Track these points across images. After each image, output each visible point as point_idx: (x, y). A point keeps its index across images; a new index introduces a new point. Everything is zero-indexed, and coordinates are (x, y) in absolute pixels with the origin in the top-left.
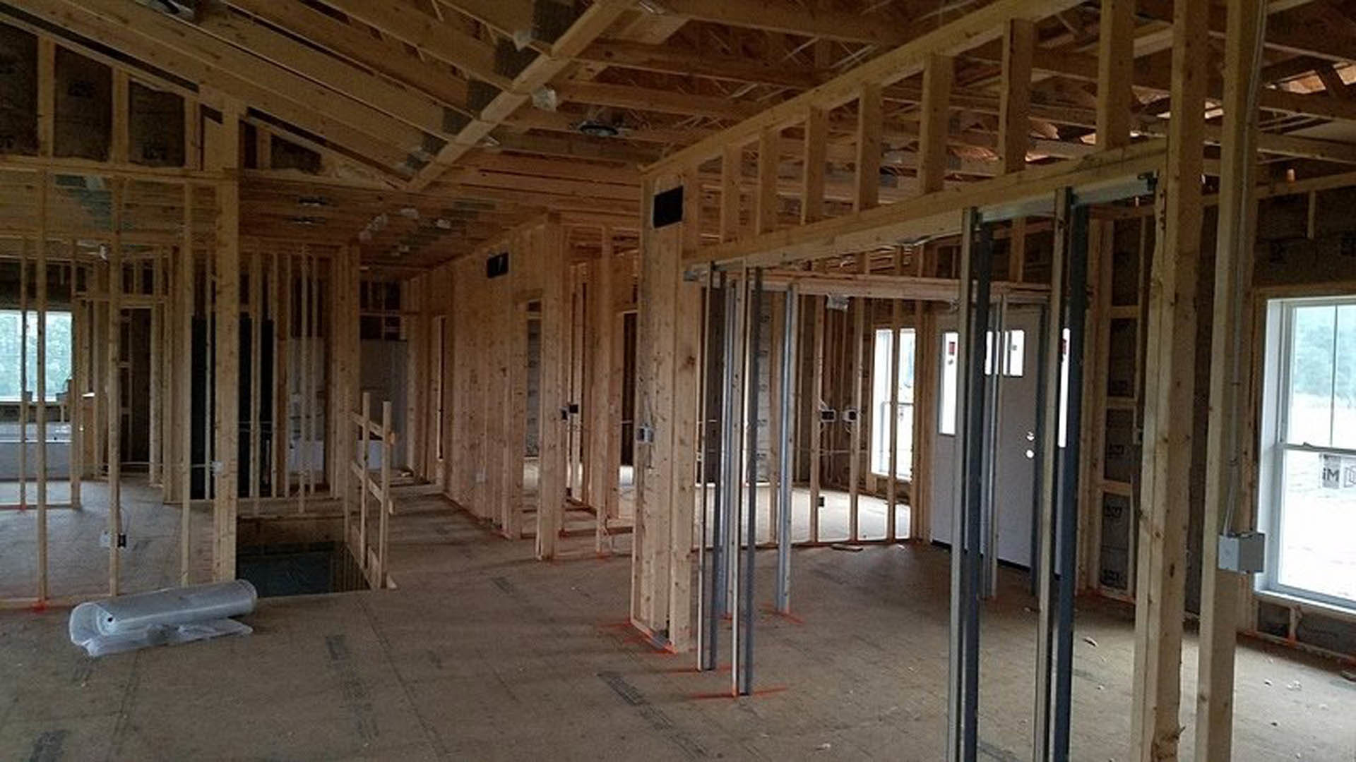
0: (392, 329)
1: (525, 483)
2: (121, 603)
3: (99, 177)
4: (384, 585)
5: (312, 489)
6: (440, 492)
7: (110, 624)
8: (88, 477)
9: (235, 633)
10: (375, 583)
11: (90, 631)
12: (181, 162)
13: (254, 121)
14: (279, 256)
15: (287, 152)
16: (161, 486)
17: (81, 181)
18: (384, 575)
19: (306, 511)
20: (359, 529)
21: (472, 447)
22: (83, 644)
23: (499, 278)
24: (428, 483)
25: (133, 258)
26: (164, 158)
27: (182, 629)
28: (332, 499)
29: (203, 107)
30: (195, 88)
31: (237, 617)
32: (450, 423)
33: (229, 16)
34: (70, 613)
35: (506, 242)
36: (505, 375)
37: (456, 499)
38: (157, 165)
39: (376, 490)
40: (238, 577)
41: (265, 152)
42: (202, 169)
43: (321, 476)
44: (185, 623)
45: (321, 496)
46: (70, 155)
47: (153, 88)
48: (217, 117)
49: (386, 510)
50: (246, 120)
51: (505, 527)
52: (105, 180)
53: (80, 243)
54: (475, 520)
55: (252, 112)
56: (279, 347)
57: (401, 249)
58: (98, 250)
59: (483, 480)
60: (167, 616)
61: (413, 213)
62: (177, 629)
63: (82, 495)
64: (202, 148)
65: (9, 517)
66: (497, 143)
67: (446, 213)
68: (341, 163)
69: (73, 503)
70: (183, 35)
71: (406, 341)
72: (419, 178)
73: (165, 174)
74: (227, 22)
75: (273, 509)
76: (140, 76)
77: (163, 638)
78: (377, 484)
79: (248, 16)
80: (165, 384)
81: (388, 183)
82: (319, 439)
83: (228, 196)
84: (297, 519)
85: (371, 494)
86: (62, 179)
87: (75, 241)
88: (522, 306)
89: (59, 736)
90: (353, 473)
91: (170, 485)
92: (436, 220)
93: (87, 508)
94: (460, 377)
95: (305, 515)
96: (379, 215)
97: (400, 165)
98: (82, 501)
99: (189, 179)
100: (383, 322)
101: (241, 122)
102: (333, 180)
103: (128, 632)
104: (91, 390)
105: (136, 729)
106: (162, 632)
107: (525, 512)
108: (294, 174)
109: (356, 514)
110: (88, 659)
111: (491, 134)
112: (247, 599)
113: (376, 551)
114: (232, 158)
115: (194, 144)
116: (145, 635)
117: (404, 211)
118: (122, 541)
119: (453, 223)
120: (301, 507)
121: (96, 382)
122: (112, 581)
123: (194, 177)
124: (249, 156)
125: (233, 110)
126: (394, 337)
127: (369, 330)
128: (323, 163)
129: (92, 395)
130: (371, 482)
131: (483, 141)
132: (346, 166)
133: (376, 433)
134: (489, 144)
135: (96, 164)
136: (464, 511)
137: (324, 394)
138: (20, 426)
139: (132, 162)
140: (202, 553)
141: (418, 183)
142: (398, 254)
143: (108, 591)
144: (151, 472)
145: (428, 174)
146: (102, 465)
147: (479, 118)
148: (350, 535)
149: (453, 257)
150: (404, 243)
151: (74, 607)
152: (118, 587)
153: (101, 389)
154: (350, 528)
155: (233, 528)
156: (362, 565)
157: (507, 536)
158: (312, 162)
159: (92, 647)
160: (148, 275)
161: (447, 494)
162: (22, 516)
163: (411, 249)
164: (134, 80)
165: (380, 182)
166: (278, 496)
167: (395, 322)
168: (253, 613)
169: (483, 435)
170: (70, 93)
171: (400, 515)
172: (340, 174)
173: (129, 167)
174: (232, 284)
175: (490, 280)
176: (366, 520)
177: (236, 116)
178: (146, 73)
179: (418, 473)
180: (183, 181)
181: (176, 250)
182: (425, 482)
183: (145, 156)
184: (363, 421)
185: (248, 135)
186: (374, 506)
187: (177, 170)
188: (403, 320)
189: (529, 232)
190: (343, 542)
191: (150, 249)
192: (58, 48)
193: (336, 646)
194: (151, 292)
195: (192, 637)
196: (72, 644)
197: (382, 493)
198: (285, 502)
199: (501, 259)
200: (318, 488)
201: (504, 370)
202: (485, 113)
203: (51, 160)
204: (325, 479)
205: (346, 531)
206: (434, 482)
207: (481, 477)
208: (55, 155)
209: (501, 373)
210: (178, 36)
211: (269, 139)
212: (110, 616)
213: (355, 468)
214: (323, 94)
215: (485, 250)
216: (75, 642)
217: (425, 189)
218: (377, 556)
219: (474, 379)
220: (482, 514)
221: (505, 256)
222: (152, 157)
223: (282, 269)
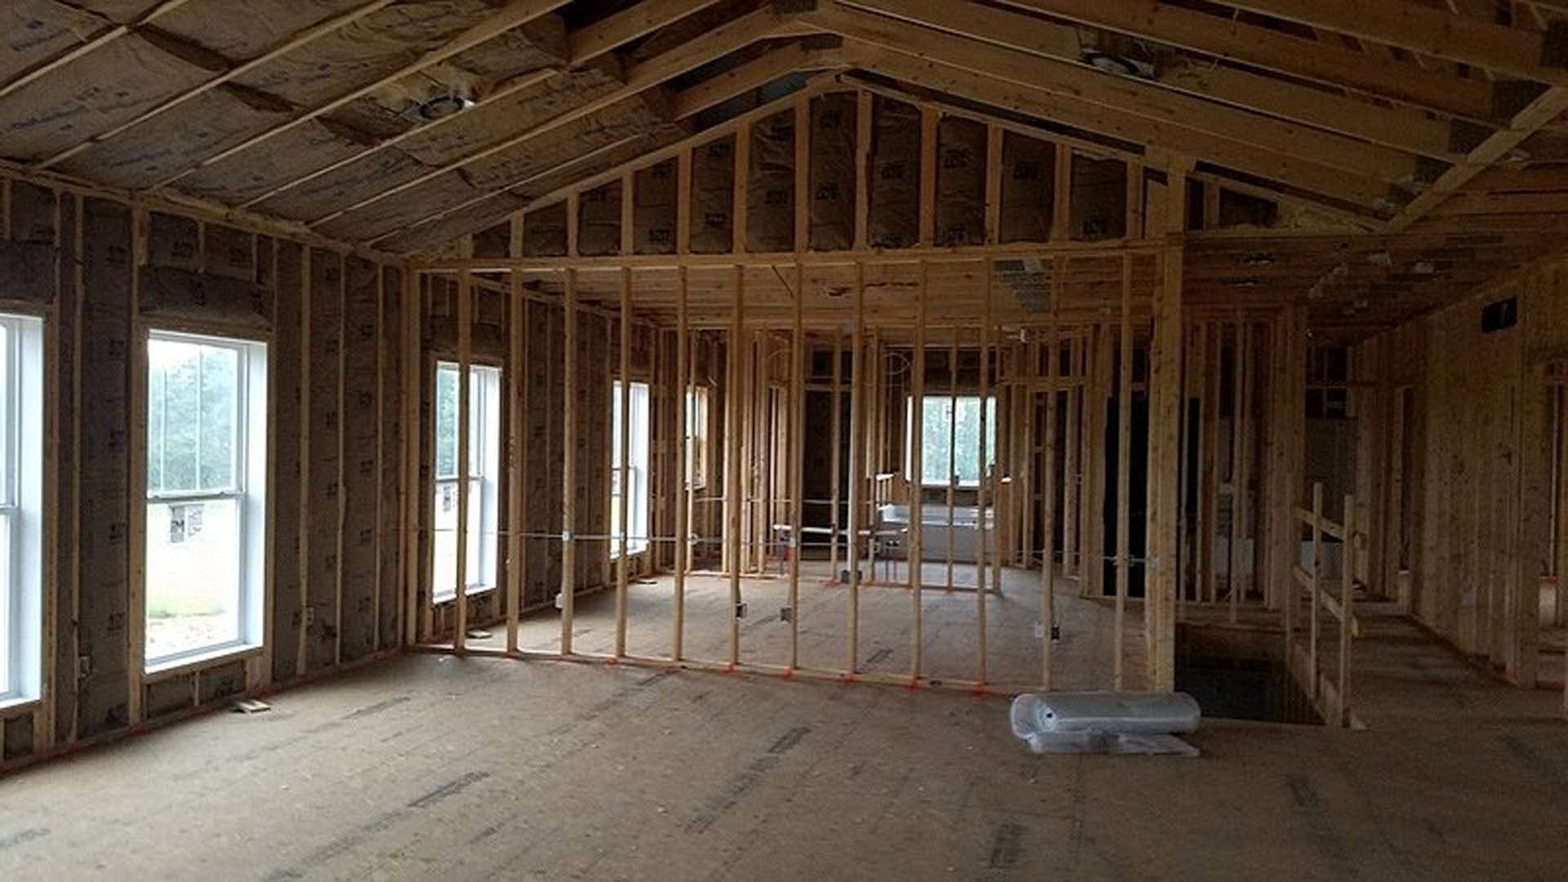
0: (1337, 404)
1: (1542, 611)
2: (1059, 699)
3: (1036, 258)
4: (1346, 724)
5: (1243, 596)
6: (1404, 613)
7: (1050, 720)
8: (1005, 564)
9: (1179, 753)
10: (1332, 720)
11: (1032, 727)
12: (1121, 232)
13: (1204, 176)
14: (1209, 325)
15: (1241, 207)
16: (1076, 578)
17: (1018, 265)
18: (1346, 711)
19: (1239, 622)
20: (1308, 651)
21: (1456, 557)
22: (1026, 737)
23: (1500, 333)
24: (1388, 600)
25: (1050, 339)
26: (1104, 231)
27: (1123, 739)
28: (1265, 610)
29: (1146, 170)
30: (1139, 150)
31: (1178, 734)
32: (1420, 524)
33: (1190, 65)
34: (1010, 703)
35: (1514, 283)
36: (1510, 462)
37: (1431, 624)
38: (1096, 239)
39: (1331, 605)
40: (1176, 689)
41: (1212, 209)
42: (1143, 237)
43: (1251, 581)
44: (1127, 732)
45: (1252, 605)
46: (1014, 241)
47: (1096, 158)
48: (1161, 178)
49: (1348, 631)
50: (1194, 177)
51: (1509, 667)
52: (1043, 262)
53: (1004, 328)
54: (1460, 655)
55: (1201, 166)
56: (1205, 428)
57: (1356, 305)
58: (1018, 333)
59: (1474, 602)
60: (1106, 721)
61: (1385, 259)
62: (1116, 737)
63: (1002, 582)
64: (1144, 215)
65: (940, 598)
66: (1527, 155)
67: (1427, 254)
68: (1302, 208)
69: (995, 588)
70: (1134, 94)
71: (1356, 418)
72: (1403, 213)
73: (1103, 248)
74: (1187, 72)
75: (1199, 614)
76: (1083, 147)
77: (1103, 744)
78: (1333, 596)
79: (1210, 59)
80: (1082, 470)
81: (1361, 226)
82: (1249, 537)
83: (1172, 264)
84: (1228, 630)
85: (1324, 609)
86: (1000, 265)
87: (1000, 327)
88: (1539, 368)
89: (1017, 830)
90: (1295, 580)
91: (1086, 578)
92: (1414, 264)
93: (1007, 595)
94: (1435, 466)
95: (1238, 626)
96: (1338, 265)
97: (1379, 203)
98: (1002, 588)
99: (1128, 251)
100: (1324, 396)
101: (1188, 179)
102: (1294, 231)
103: (1066, 733)
104: (1006, 476)
105: (1092, 840)
106: (1103, 739)
107: (1541, 651)
108: (1246, 230)
109: (1302, 631)
110: (1033, 754)
111: (1518, 146)
112: (1189, 716)
113: (1333, 680)
114: (1177, 220)
115: (1135, 211)
116: (1086, 739)
117: (1374, 258)
118: (1055, 633)
119: (1437, 266)
120: (1233, 617)
121: (1012, 467)
122: (1046, 675)
123: (1135, 248)
124: (1194, 216)
125: (1179, 167)
126: (1339, 414)
127: (1313, 407)
128: (1280, 212)
129: (1007, 480)
130: (1323, 595)
131: (1507, 156)
132: (1307, 212)
133: (1333, 533)
134: (1514, 159)
135: (1039, 246)
136: (1444, 643)
137: (1256, 485)
138: (948, 509)
139: (1072, 239)
140: (1134, 656)
141: (1398, 222)
142: (1352, 311)
143: (1040, 684)
144: (1066, 561)
145: (1414, 208)
146: (1018, 552)
147: (1508, 127)
148: (1292, 657)
149: (1428, 309)
150: (1361, 297)
151: (1015, 697)
152: (1051, 682)
153: (1017, 473)
154: (1293, 648)
155: (1171, 634)
156: (1311, 695)
157: (1514, 681)
158: (1266, 213)
159: (1034, 741)
160: (1064, 357)
161: (1416, 618)
162: (951, 597)
163: (1370, 304)
164: (1077, 152)
165: (1349, 225)
166: (1204, 600)
167: (1341, 396)
168: (1196, 733)
169: (1472, 542)
170: (1016, 177)
171: (1368, 638)
172: (1299, 223)
173: (1069, 245)
174: (1172, 360)
175: (1485, 336)
176: (1317, 640)
177: (1184, 175)
178: (1088, 143)
179: (1373, 586)
180: (1123, 253)
181: (1097, 327)
182: (1382, 599)
183: (1085, 231)
184: (1313, 518)
185: (1195, 191)
186: (1329, 624)
187: (1116, 242)
188: (1351, 393)
189: (1553, 266)
190: (1282, 664)
191: (1069, 328)
192: (1006, 132)
193: (1299, 790)
194: (1068, 374)
195: (1133, 749)
196: (1014, 736)
197: (1343, 609)
198: (1211, 608)
199: (1505, 306)
200: (1250, 595)
201: (1509, 456)
202: (1517, 121)
203: (997, 247)
204: (1255, 583)
205: (1288, 651)
206: (1395, 601)
207: (1470, 598)
208: (1000, 241)
209: (1505, 460)
210: (1129, 97)
211: (1218, 192)
212: (1049, 711)
213: (1300, 576)
214: (1290, 132)
215: (1480, 296)
216: (1019, 735)
217: (1410, 227)
218: (1336, 687)
219: (1459, 467)
220: (1471, 648)
221: (1512, 303)
222: (1093, 231)
223: (1211, 339)
